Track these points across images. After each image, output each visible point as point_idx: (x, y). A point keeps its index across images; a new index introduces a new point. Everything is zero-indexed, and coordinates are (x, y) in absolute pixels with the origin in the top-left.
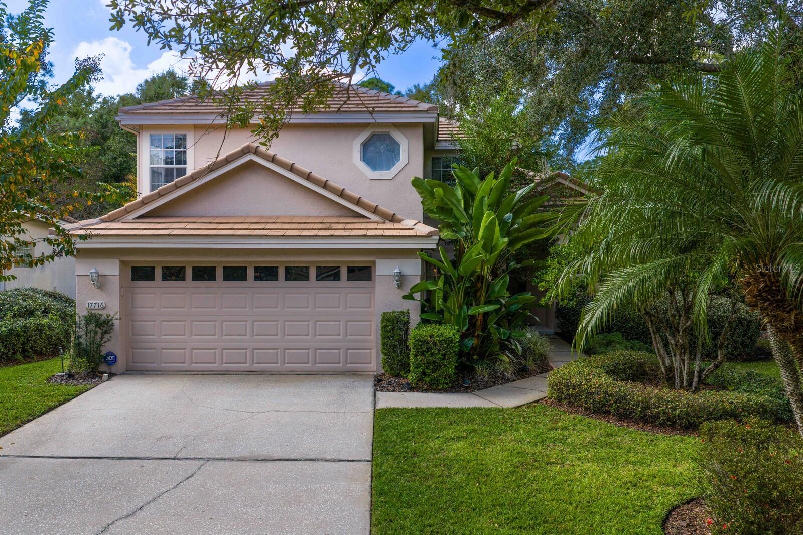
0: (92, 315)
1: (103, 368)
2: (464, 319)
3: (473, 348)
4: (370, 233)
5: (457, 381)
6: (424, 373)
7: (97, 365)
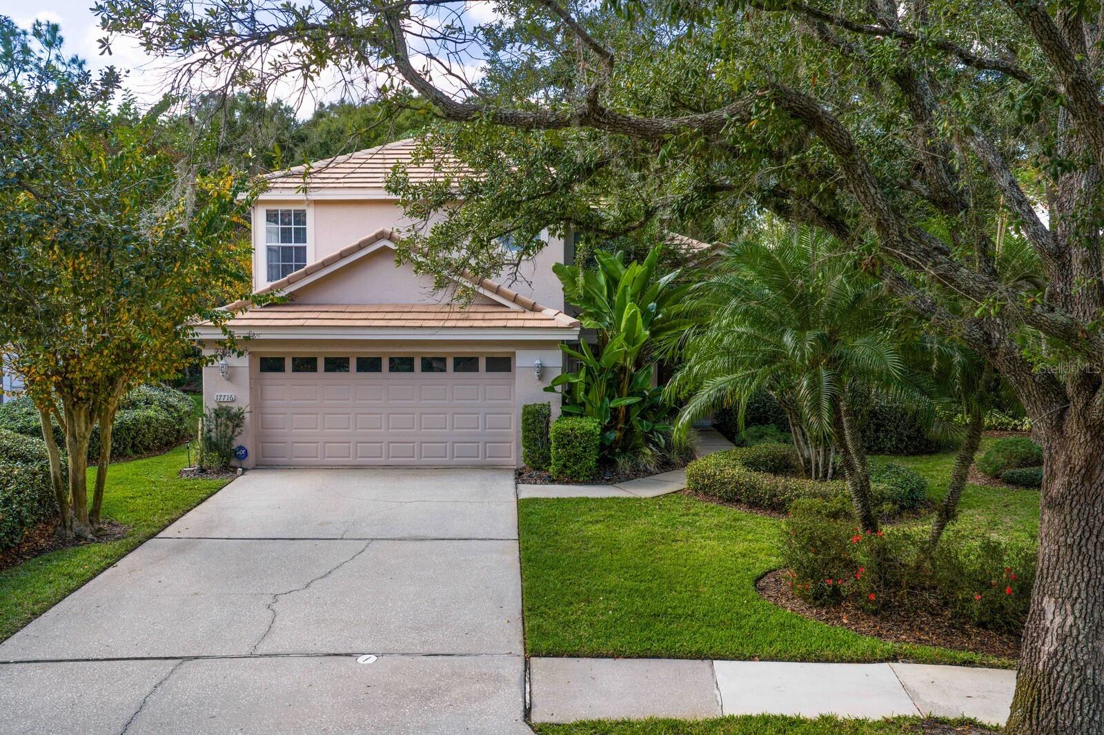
0: (221, 408)
1: (234, 462)
2: (606, 411)
3: (616, 441)
4: (510, 324)
5: (599, 473)
6: (565, 466)
7: (229, 459)
